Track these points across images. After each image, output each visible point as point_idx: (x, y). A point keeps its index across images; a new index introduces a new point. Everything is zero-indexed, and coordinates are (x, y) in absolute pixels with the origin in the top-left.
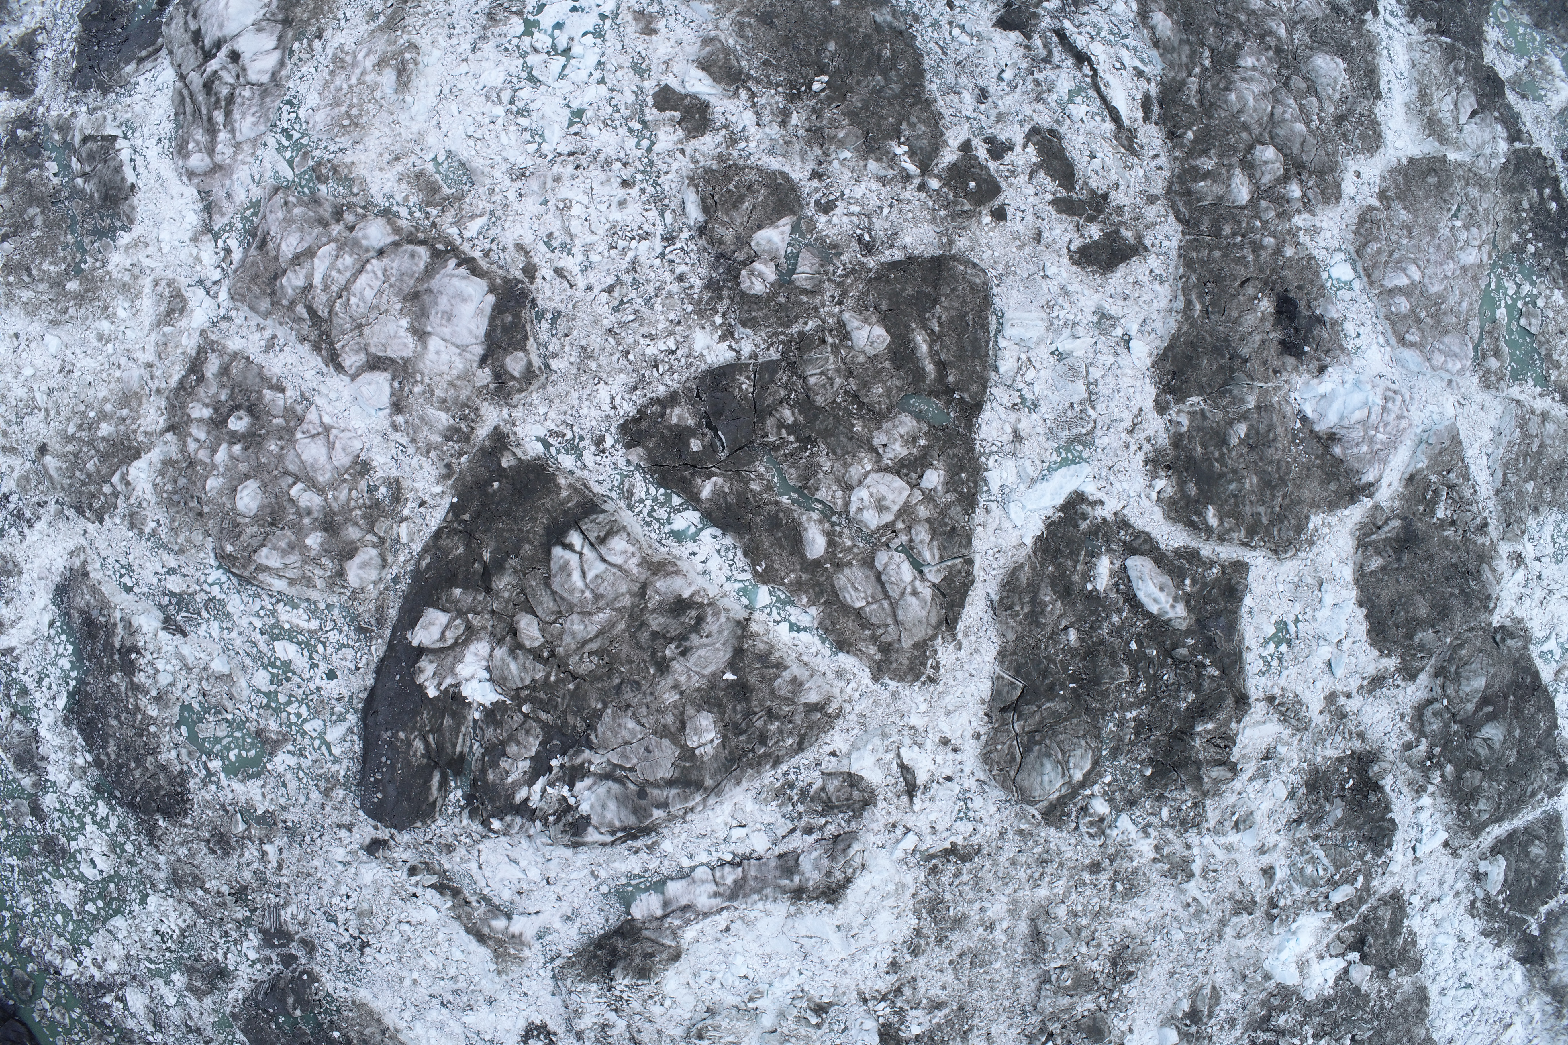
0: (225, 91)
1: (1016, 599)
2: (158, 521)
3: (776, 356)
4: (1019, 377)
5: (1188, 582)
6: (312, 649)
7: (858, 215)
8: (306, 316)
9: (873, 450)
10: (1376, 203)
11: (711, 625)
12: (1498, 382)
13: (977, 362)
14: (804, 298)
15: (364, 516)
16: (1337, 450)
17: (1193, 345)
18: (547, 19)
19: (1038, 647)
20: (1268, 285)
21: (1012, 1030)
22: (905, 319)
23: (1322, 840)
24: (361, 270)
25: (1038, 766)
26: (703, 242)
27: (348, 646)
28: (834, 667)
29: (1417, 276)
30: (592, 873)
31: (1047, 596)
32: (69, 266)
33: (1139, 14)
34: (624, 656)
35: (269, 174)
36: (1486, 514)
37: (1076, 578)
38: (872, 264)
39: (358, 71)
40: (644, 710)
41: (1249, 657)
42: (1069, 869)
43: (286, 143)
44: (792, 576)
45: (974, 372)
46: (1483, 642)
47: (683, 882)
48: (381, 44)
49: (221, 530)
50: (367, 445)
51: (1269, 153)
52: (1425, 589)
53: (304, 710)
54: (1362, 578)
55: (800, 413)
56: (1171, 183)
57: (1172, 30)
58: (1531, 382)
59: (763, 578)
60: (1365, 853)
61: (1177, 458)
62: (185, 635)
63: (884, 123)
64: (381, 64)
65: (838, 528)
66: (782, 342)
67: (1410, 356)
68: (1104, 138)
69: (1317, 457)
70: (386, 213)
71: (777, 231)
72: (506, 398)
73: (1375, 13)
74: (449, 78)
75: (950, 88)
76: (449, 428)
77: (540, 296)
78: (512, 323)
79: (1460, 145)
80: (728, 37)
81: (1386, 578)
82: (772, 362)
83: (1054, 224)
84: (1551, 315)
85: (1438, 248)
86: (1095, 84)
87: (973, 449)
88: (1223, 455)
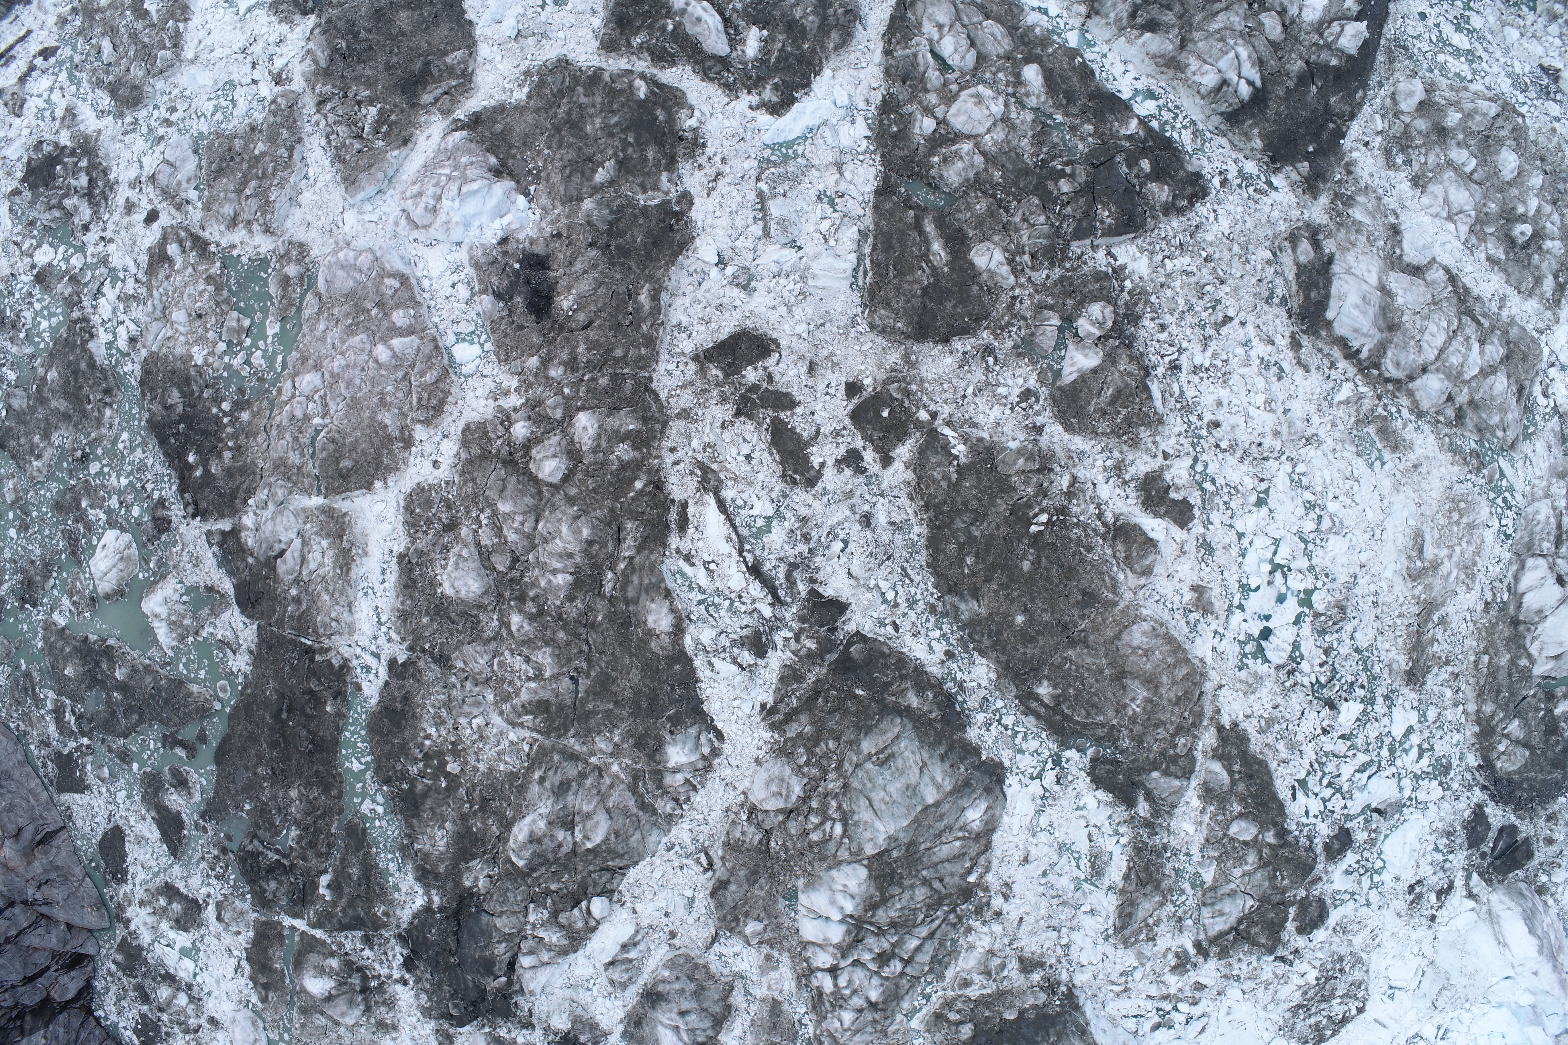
1: (842, 18)
3: (1074, 248)
4: (838, 222)
5: (669, 29)
6: (1441, 39)
7: (998, 385)
8: (1479, 318)
9: (983, 154)
10: (418, 432)
11: (1122, 11)
12: (288, 252)
13: (886, 229)
14: (1050, 300)
15: (1413, 139)
16: (493, 160)
17: (651, 259)
18: (1292, 607)
20: (561, 327)
22: (954, 276)
24: (1441, 351)
26: (1146, 362)
27: (1413, 37)
29: (381, 351)
31: (811, 20)
33: (683, 632)
35: (1520, 464)
36: (316, 117)
37: (781, 37)
38: (984, 334)
39: (1455, 558)
43: (1507, 494)
44: (1050, 50)
45: (888, 221)
48: (1438, 583)
50: (1416, 201)
51: (547, 472)
52: (395, 38)
54: (469, 44)
55: (1051, 193)
56: (662, 432)
57: (648, 612)
58: (245, 259)
59: (1076, 53)
61: (673, 146)
63: (974, 482)
64: (1435, 566)
65: (1010, 90)
66: (1070, 259)
67: (396, 265)
68: (735, 479)
69: (514, 157)
70: (1420, 415)
71: (1079, 365)
72: (1308, 225)
73: (392, 663)
74: (1375, 548)
75: (900, 528)
76: (1351, 206)
77: (1285, 320)
78: (1310, 290)
79: (303, 516)
80: (1126, 579)
81: (442, 47)
82: (1079, 238)
83: (796, 381)
84: (211, 335)
85: (349, 384)
86: (741, 540)
87: (882, 157)
88: (624, 150)
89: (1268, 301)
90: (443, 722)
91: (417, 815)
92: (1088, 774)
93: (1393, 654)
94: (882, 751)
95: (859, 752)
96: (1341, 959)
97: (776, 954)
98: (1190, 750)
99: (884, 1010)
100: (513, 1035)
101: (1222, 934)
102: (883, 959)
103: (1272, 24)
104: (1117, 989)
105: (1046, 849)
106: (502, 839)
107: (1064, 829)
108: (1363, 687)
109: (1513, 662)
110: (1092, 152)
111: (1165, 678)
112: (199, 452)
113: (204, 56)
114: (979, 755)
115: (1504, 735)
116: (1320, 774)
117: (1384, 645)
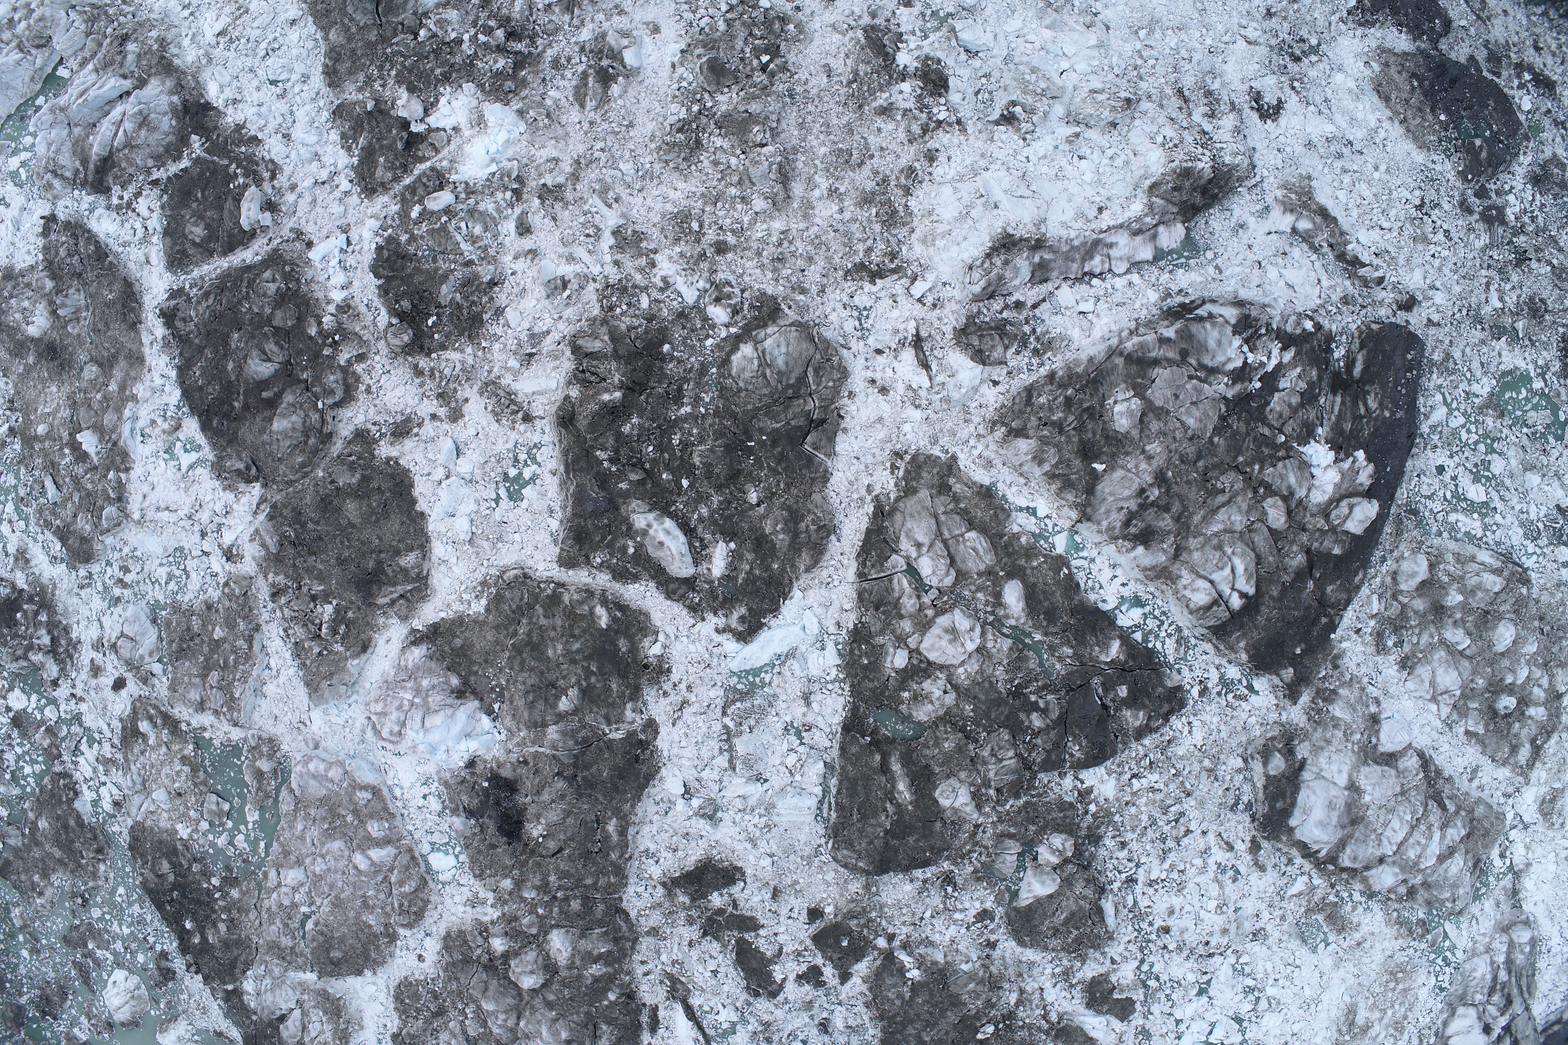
0: (1496, 997)
1: (814, 536)
3: (1041, 775)
4: (804, 757)
5: (631, 551)
6: (1456, 495)
7: (956, 910)
8: (1447, 802)
9: (955, 687)
10: (402, 931)
11: (1117, 519)
12: (258, 746)
13: (851, 775)
14: (1012, 830)
15: (1408, 619)
16: (455, 681)
17: (616, 789)
19: (787, 484)
20: (532, 850)
21: (803, 78)
22: (918, 813)
23: (460, 260)
24: (1400, 845)
25: (792, 363)
26: (1102, 880)
27: (1426, 497)
28: (994, 471)
29: (359, 859)
30: (1221, 272)
31: (781, 539)
34: (1194, 489)
35: (1464, 926)
36: (272, 606)
37: (750, 556)
38: (945, 864)
39: (1386, 1019)
40: (1178, 435)
41: (553, 464)
42: (749, 248)
43: (1448, 954)
44: (1035, 564)
45: (854, 765)
46: (276, 469)
47: (1138, 258)
49: (1527, 606)
50: (1401, 684)
51: (528, 982)
52: (347, 529)
53: (1464, 436)
54: (423, 544)
55: (1022, 722)
56: (633, 948)
58: (217, 743)
59: (1061, 562)
60: (409, 242)
61: (637, 676)
63: (926, 997)
64: (1365, 1031)
66: (1035, 789)
67: (368, 777)
68: (703, 990)
69: (476, 673)
70: (1371, 894)
71: (1036, 892)
72: (1284, 732)
74: (1309, 1018)
75: (856, 1033)
76: (1332, 702)
77: (1247, 826)
78: (1276, 801)
79: (300, 989)
81: (394, 543)
82: (1046, 770)
83: (760, 906)
84: (192, 813)
85: (332, 887)
86: (708, 1040)
87: (852, 686)
88: (587, 678)
89: (1233, 808)
103: (1276, 515)
110: (1069, 674)
112: (194, 919)
113: (150, 514)
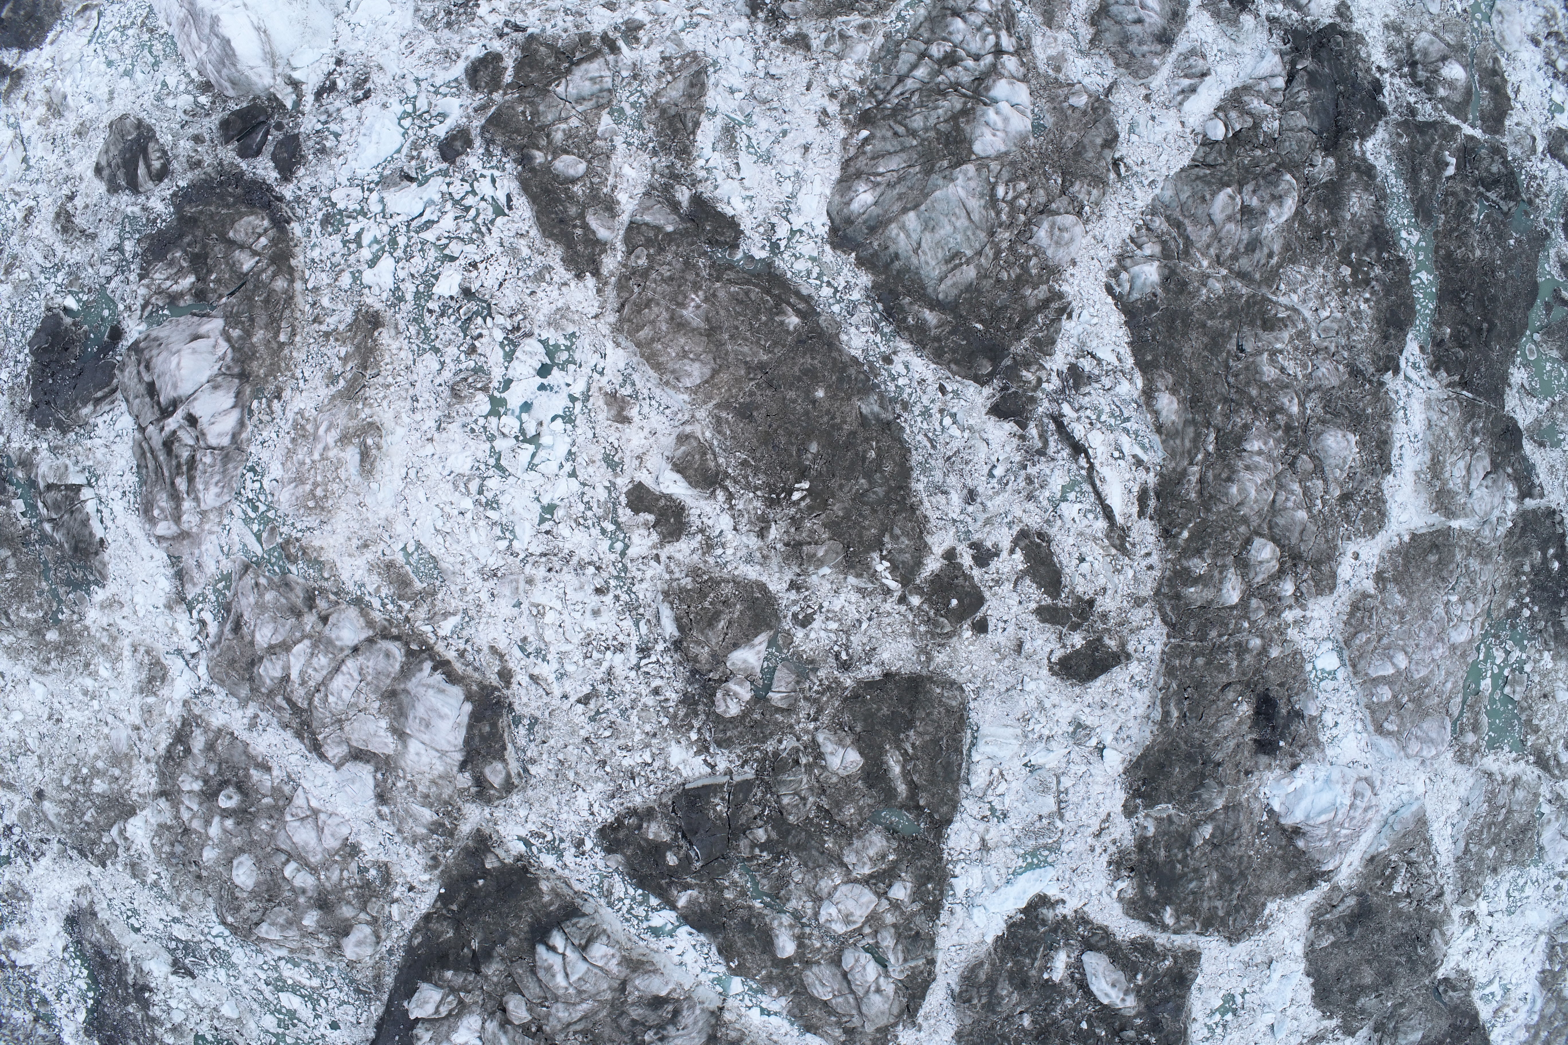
0: (185, 454)
1: (974, 993)
2: (158, 874)
3: (751, 774)
4: (990, 792)
5: (1140, 975)
6: (315, 1003)
7: (836, 631)
8: (286, 706)
9: (843, 865)
10: (1371, 587)
11: (687, 1018)
12: (1473, 755)
13: (949, 785)
14: (779, 717)
15: (356, 896)
16: (1301, 844)
17: (1166, 752)
18: (514, 398)
19: (994, 1029)
20: (1248, 686)
22: (879, 740)
24: (337, 669)
26: (677, 656)
27: (348, 1003)
29: (1402, 663)
31: (1004, 989)
32: (46, 613)
33: (1144, 392)
34: (606, 1036)
35: (236, 548)
36: (1441, 882)
37: (1033, 972)
38: (849, 682)
39: (320, 446)
41: (1194, 1029)
43: (253, 515)
44: (762, 973)
45: (945, 794)
46: (1424, 998)
48: (341, 420)
49: (221, 897)
50: (355, 830)
51: (1265, 548)
52: (1373, 958)
54: (1312, 954)
55: (774, 828)
56: (1160, 585)
57: (1177, 412)
58: (1507, 748)
59: (735, 972)
61: (1141, 862)
62: (194, 977)
63: (866, 535)
64: (344, 439)
65: (807, 930)
66: (756, 760)
67: (1385, 744)
68: (1095, 539)
69: (1280, 848)
70: (358, 602)
71: (753, 651)
72: (489, 801)
73: (1397, 371)
74: (415, 459)
75: (937, 487)
76: (434, 823)
77: (516, 701)
78: (489, 732)
79: (1468, 511)
80: (704, 431)
81: (1336, 951)
82: (745, 782)
83: (1035, 635)
84: (1537, 679)
85: (1429, 632)
86: (1090, 479)
87: (941, 859)
88: (1186, 856)
90: (1353, 314)
91: (1375, 227)
92: (742, 232)
93: (395, 345)
94: (956, 267)
95: (979, 267)
96: (449, 25)
97: (1051, 72)
98: (629, 253)
99: (944, 8)
100: (1286, 12)
101: (589, 58)
102: (951, 60)
103: (518, 1011)
104: (701, 10)
105: (787, 158)
106: (1302, 201)
107: (766, 177)
108: (430, 311)
109: (248, 334)
110: (725, 870)
111: (664, 328)
112: (1550, 571)
114: (858, 258)
115: (259, 254)
116: (480, 221)
117: (406, 355)
